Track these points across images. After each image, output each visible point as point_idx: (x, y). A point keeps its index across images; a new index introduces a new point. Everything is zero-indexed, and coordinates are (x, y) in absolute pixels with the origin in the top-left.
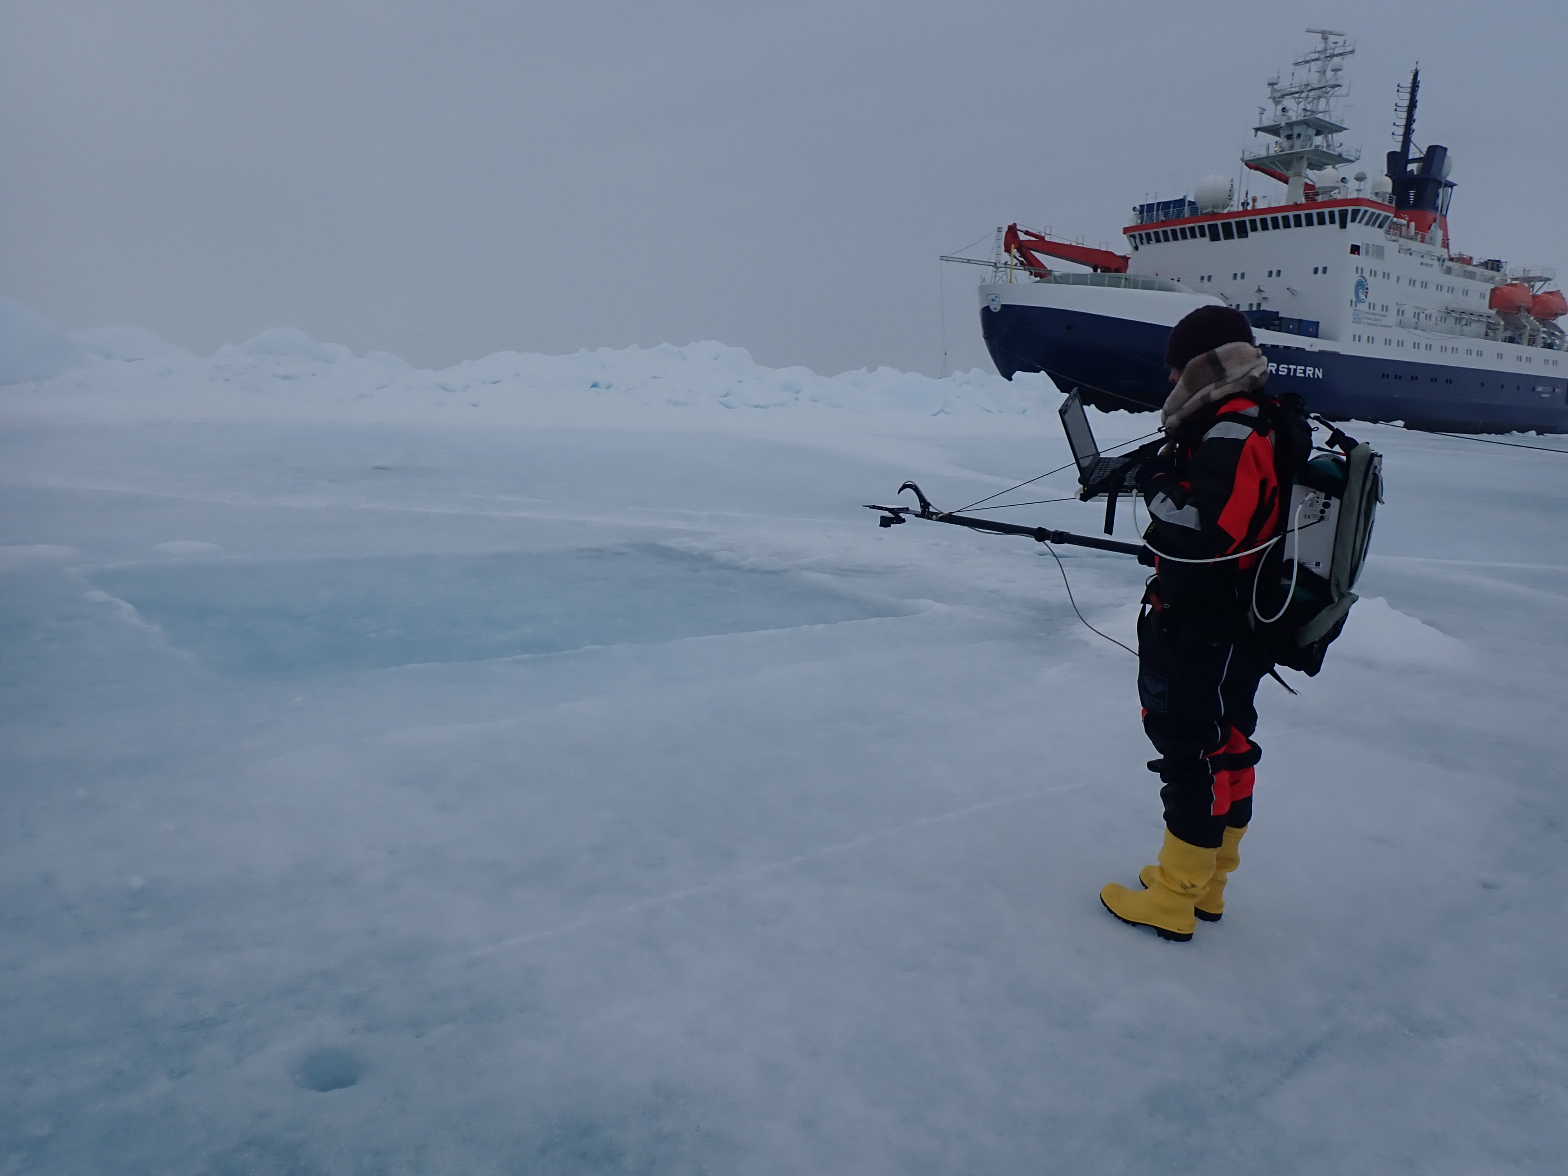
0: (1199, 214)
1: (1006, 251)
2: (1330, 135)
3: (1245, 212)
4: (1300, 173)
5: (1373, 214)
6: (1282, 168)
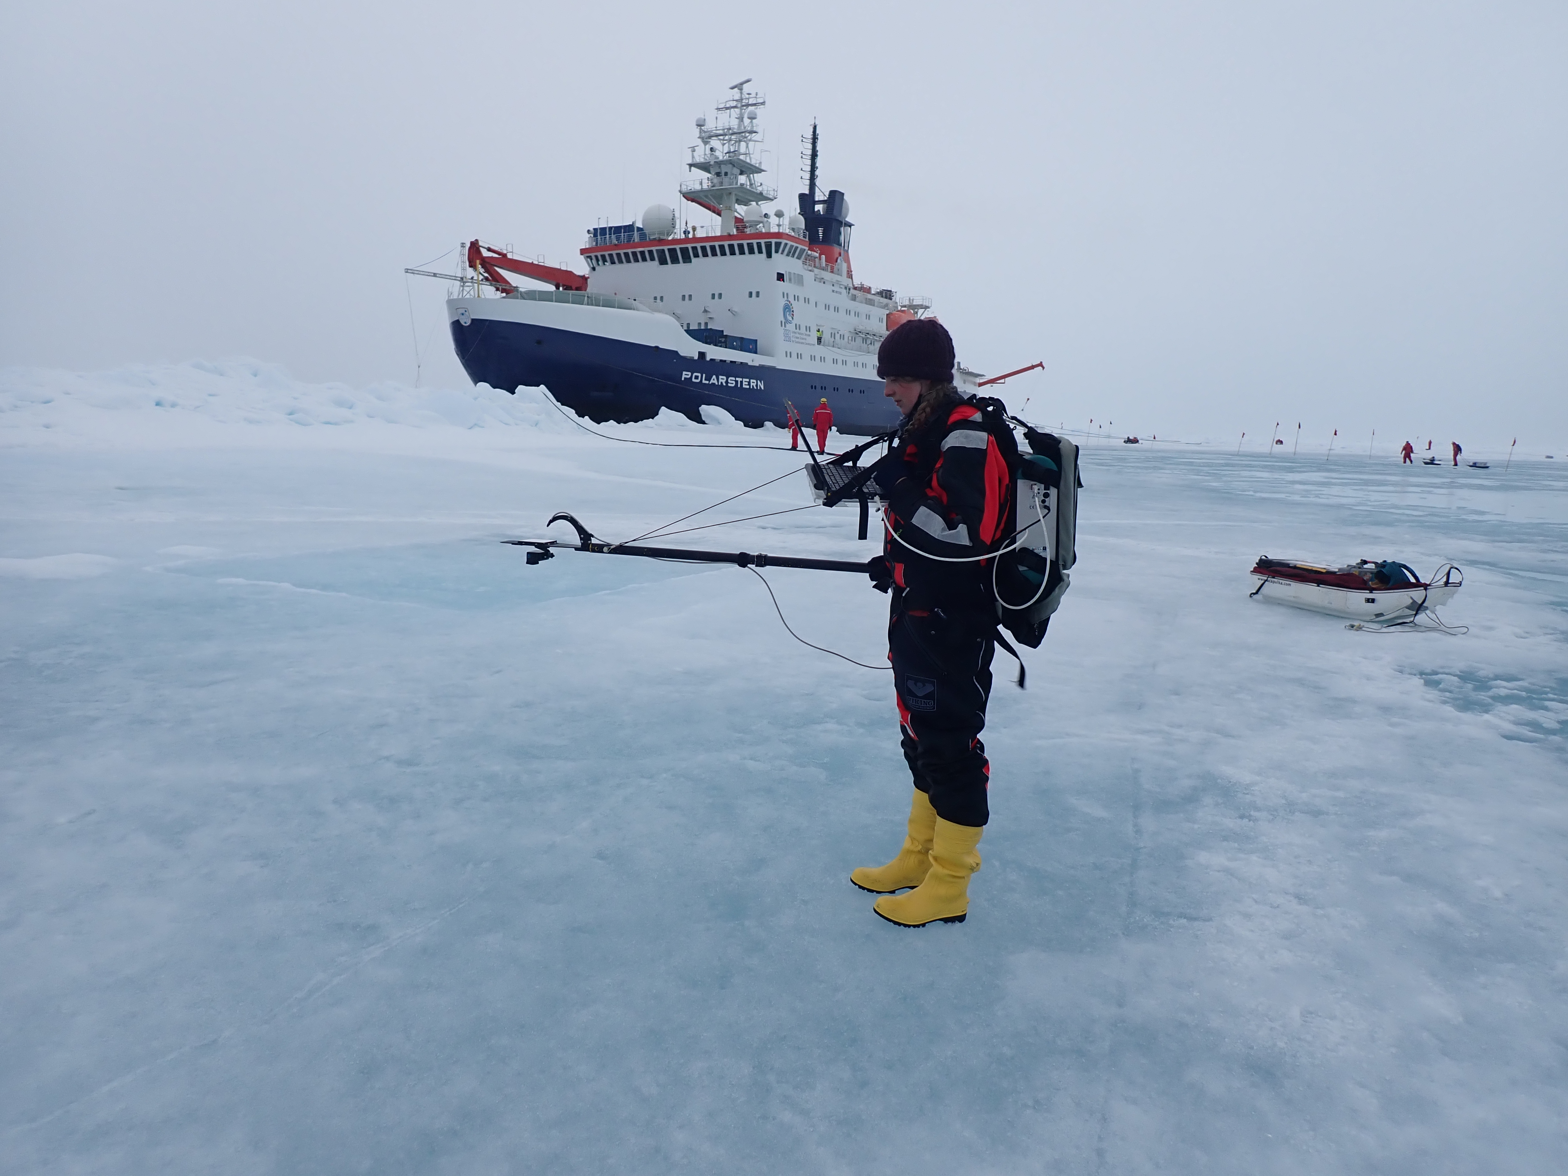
0: (648, 240)
1: (470, 266)
2: (751, 175)
3: (687, 240)
4: (730, 207)
5: (792, 246)
6: (715, 202)
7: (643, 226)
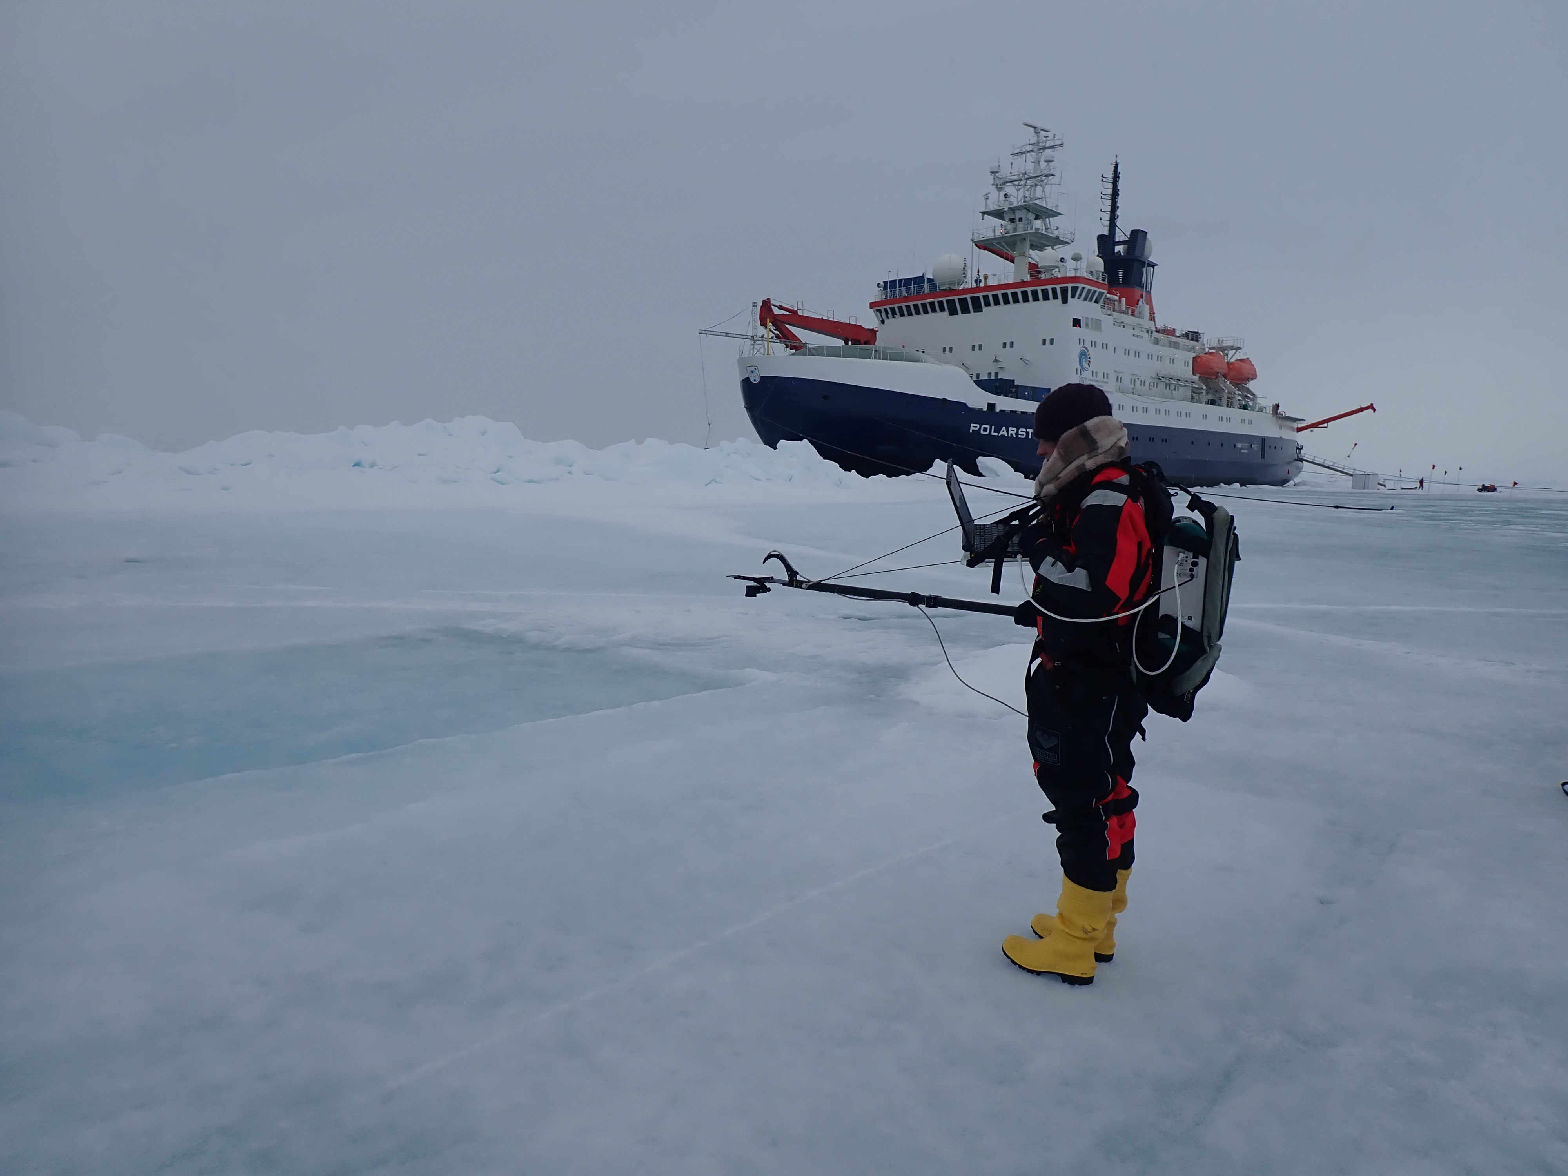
0: (938, 290)
1: (761, 325)
2: (1047, 219)
3: (978, 289)
4: (1024, 253)
5: (1089, 290)
6: (1008, 248)
7: (933, 277)
